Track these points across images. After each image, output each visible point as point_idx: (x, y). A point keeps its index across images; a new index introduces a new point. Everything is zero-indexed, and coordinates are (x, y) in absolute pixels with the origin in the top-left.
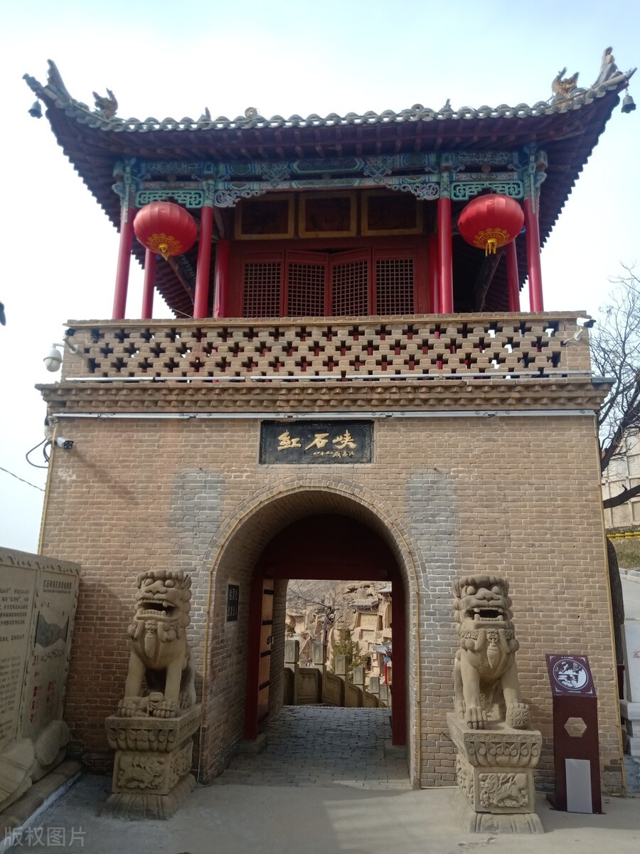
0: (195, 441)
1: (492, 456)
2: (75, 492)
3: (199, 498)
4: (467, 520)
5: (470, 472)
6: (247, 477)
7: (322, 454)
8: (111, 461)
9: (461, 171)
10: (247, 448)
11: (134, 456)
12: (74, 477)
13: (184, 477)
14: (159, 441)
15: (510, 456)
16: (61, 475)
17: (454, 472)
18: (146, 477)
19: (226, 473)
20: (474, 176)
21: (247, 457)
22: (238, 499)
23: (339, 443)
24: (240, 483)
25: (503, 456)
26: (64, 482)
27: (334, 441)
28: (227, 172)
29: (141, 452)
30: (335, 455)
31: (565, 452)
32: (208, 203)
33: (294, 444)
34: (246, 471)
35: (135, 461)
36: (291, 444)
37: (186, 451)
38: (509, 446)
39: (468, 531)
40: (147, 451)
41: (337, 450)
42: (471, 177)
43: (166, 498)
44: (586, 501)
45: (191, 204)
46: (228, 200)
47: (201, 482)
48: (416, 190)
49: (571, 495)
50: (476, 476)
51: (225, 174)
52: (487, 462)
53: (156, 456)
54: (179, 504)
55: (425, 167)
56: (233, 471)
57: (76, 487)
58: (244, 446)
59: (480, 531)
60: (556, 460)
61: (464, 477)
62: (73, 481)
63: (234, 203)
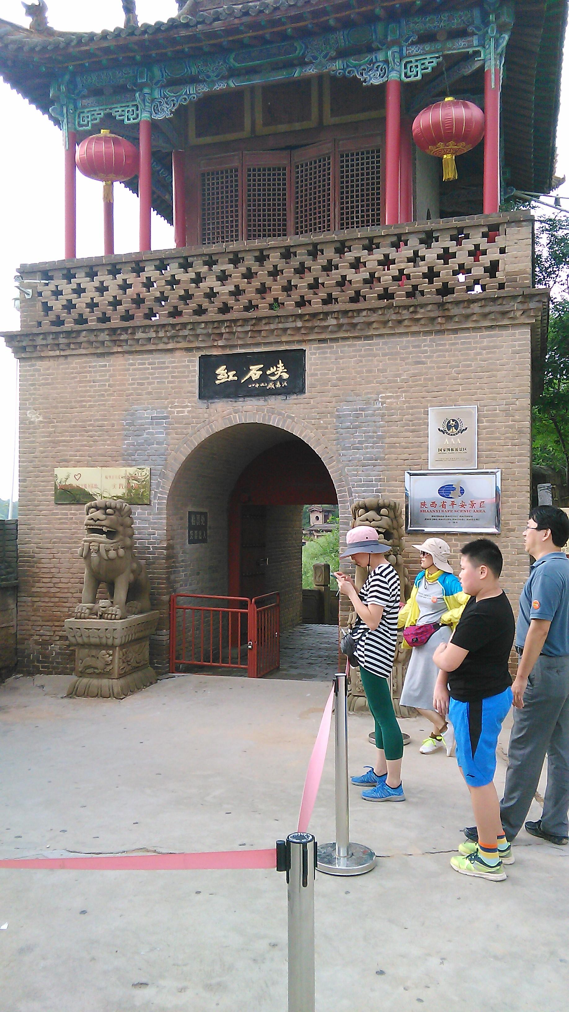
0: (141, 379)
1: (420, 380)
2: (43, 432)
3: (148, 434)
4: (392, 445)
5: (398, 397)
6: (189, 412)
7: (257, 385)
8: (71, 402)
9: (413, 43)
10: (187, 384)
11: (89, 396)
12: (41, 419)
13: (133, 415)
14: (109, 380)
15: (438, 378)
16: (30, 416)
17: (382, 398)
18: (101, 415)
19: (170, 409)
20: (427, 47)
21: (189, 392)
22: (182, 433)
23: (273, 374)
24: (183, 417)
25: (431, 379)
26: (33, 423)
27: (268, 372)
28: (163, 75)
29: (95, 391)
30: (269, 386)
31: (495, 371)
32: (145, 116)
33: (231, 378)
34: (187, 406)
35: (90, 401)
36: (228, 378)
37: (134, 389)
38: (439, 368)
39: (393, 456)
40: (100, 390)
41: (272, 381)
42: (423, 49)
43: (119, 435)
44: (513, 421)
45: (129, 119)
46: (165, 109)
47: (148, 418)
48: (362, 74)
49: (496, 415)
50: (404, 401)
51: (161, 78)
52: (416, 385)
53: (108, 395)
54: (130, 440)
55: (373, 42)
56: (176, 407)
57: (43, 427)
58: (185, 382)
59: (405, 456)
60: (485, 380)
61: (391, 403)
62: (41, 422)
63: (172, 112)
